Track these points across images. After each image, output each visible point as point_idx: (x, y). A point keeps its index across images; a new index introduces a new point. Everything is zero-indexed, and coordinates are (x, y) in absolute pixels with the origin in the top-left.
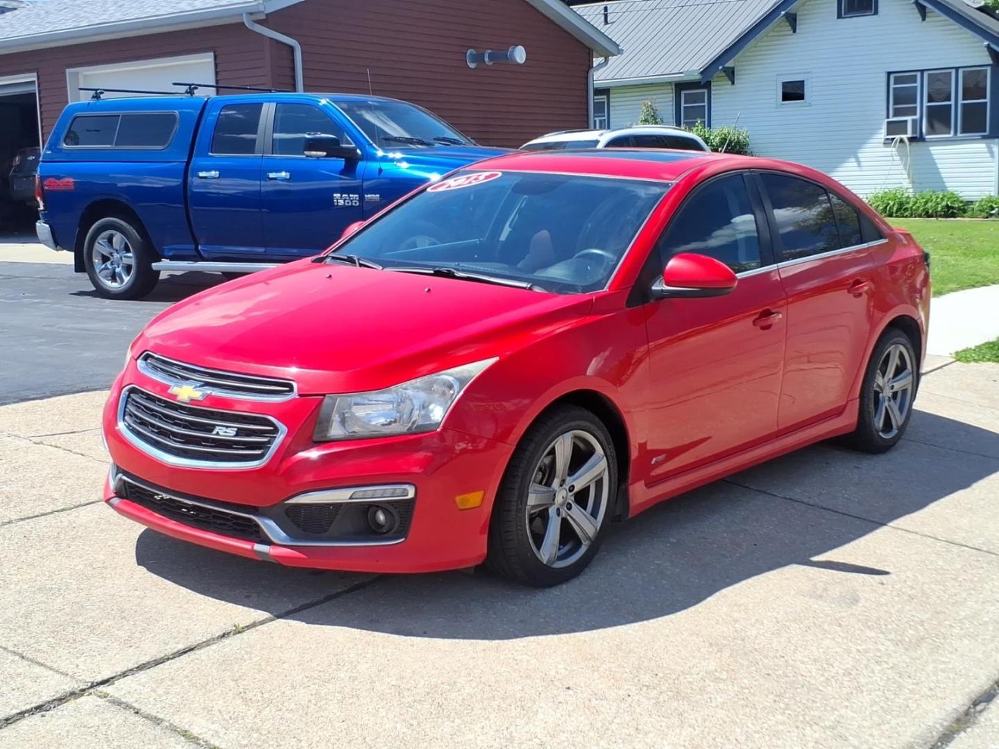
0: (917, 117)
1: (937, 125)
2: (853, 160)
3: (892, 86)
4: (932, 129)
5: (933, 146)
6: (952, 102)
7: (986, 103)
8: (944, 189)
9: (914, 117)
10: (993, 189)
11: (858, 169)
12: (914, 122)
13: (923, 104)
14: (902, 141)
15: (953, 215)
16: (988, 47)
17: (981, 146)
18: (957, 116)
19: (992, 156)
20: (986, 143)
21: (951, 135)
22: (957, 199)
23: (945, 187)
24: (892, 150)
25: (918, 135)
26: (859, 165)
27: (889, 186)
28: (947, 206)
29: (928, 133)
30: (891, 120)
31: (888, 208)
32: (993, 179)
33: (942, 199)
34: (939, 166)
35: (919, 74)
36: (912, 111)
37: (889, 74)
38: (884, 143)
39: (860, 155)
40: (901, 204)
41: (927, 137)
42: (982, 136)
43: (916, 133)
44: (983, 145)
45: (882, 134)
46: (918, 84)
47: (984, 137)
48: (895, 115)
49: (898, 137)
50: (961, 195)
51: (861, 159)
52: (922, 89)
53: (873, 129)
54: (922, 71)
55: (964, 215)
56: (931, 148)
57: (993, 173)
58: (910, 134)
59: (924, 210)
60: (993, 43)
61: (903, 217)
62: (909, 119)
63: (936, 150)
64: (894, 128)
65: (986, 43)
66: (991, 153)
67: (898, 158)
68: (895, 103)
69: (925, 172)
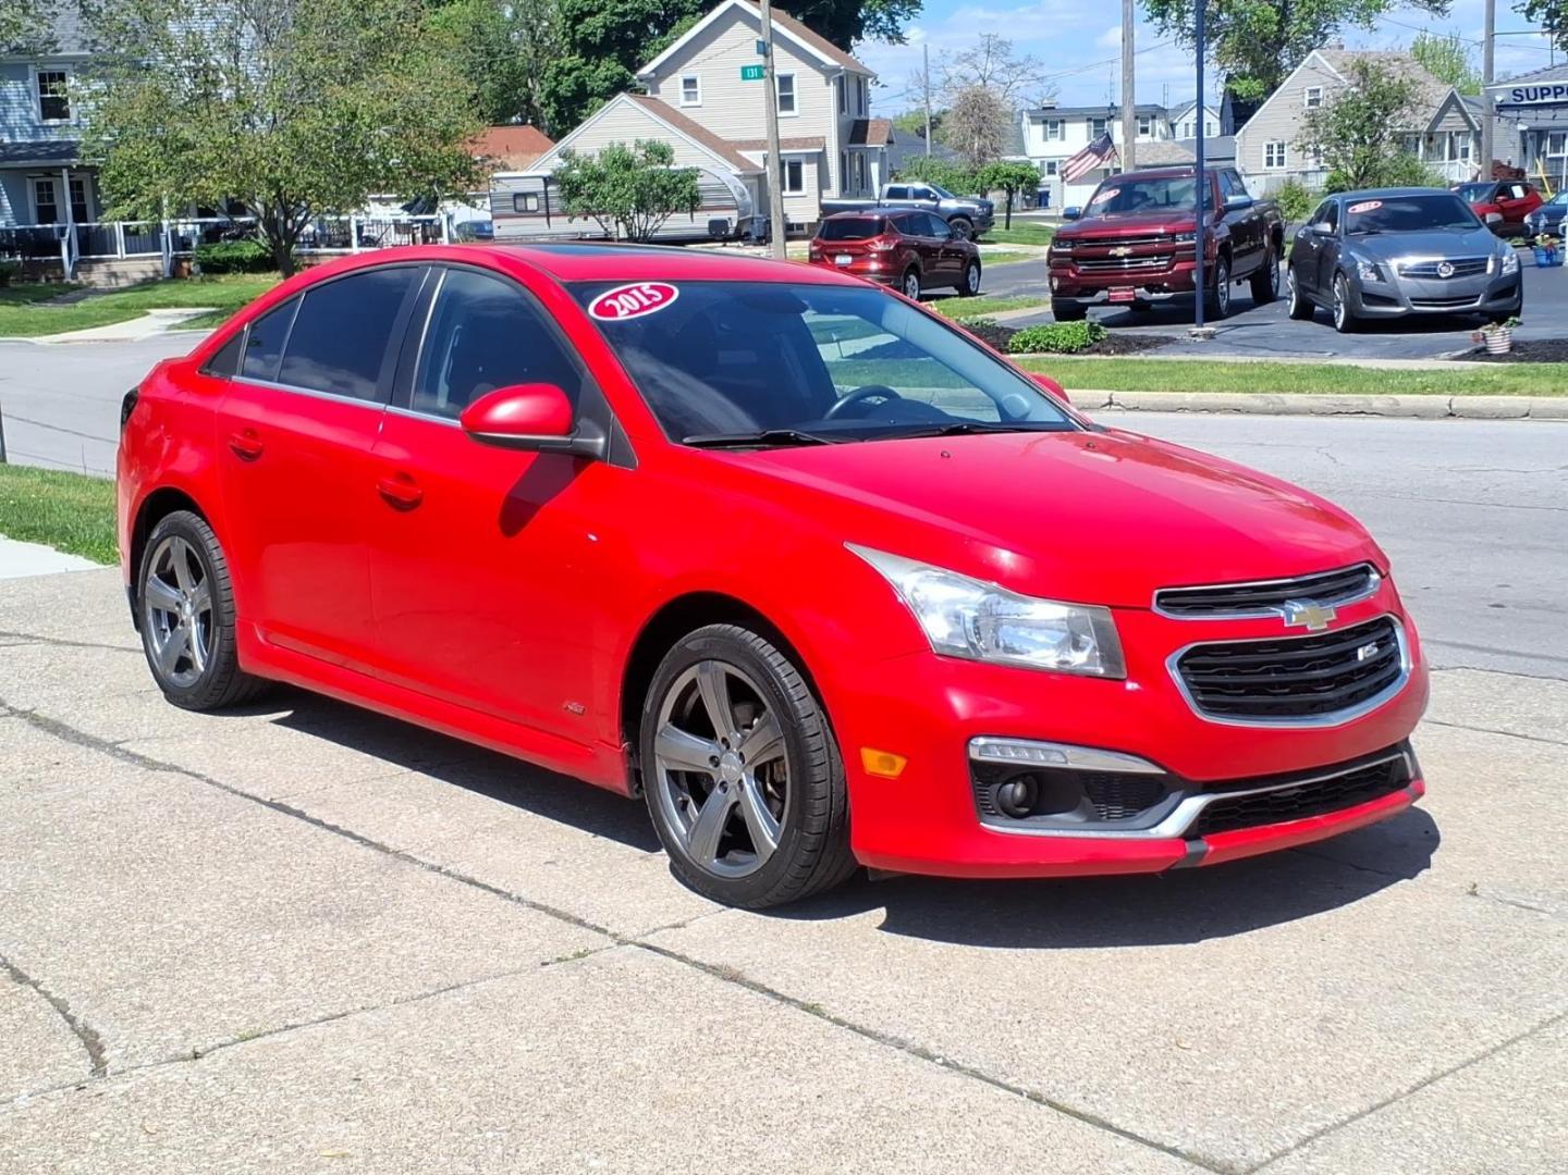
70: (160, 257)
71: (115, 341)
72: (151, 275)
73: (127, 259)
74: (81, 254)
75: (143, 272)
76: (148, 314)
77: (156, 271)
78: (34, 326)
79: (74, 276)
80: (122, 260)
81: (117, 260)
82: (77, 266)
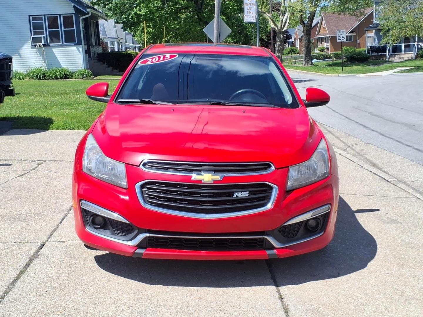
0: (45, 35)
1: (54, 39)
2: (17, 54)
3: (31, 22)
4: (52, 41)
5: (53, 48)
6: (60, 29)
7: (74, 30)
8: (61, 67)
9: (44, 36)
10: (82, 66)
11: (20, 58)
12: (44, 37)
13: (46, 30)
14: (40, 46)
15: (68, 78)
16: (74, 6)
17: (74, 48)
18: (62, 35)
19: (80, 53)
20: (76, 47)
21: (61, 43)
22: (68, 71)
23: (61, 66)
24: (35, 50)
25: (46, 43)
26: (21, 57)
27: (36, 66)
28: (65, 74)
29: (50, 43)
30: (33, 36)
31: (38, 76)
32: (81, 62)
33: (62, 71)
34: (57, 57)
35: (43, 17)
36: (42, 33)
37: (29, 16)
38: (31, 47)
39: (20, 52)
40: (44, 74)
41: (50, 44)
42: (74, 44)
43: (45, 43)
44: (75, 48)
45: (29, 43)
46: (43, 21)
47: (75, 45)
48: (34, 35)
49: (38, 44)
50: (69, 69)
51: (21, 54)
52: (45, 23)
53: (25, 41)
54: (45, 15)
55: (72, 78)
56: (53, 49)
57: (81, 60)
58: (43, 43)
59: (55, 76)
60: (76, 4)
61: (46, 79)
62: (42, 36)
63: (55, 50)
64: (35, 40)
65: (73, 4)
66: (79, 51)
67: (38, 54)
68: (34, 29)
69: (52, 60)
70: (412, 53)
71: (378, 76)
72: (410, 58)
73: (404, 54)
74: (392, 53)
75: (408, 57)
76: (396, 69)
77: (412, 57)
78: (360, 72)
79: (389, 58)
80: (403, 54)
81: (401, 54)
82: (391, 56)
